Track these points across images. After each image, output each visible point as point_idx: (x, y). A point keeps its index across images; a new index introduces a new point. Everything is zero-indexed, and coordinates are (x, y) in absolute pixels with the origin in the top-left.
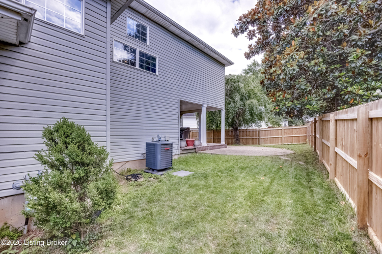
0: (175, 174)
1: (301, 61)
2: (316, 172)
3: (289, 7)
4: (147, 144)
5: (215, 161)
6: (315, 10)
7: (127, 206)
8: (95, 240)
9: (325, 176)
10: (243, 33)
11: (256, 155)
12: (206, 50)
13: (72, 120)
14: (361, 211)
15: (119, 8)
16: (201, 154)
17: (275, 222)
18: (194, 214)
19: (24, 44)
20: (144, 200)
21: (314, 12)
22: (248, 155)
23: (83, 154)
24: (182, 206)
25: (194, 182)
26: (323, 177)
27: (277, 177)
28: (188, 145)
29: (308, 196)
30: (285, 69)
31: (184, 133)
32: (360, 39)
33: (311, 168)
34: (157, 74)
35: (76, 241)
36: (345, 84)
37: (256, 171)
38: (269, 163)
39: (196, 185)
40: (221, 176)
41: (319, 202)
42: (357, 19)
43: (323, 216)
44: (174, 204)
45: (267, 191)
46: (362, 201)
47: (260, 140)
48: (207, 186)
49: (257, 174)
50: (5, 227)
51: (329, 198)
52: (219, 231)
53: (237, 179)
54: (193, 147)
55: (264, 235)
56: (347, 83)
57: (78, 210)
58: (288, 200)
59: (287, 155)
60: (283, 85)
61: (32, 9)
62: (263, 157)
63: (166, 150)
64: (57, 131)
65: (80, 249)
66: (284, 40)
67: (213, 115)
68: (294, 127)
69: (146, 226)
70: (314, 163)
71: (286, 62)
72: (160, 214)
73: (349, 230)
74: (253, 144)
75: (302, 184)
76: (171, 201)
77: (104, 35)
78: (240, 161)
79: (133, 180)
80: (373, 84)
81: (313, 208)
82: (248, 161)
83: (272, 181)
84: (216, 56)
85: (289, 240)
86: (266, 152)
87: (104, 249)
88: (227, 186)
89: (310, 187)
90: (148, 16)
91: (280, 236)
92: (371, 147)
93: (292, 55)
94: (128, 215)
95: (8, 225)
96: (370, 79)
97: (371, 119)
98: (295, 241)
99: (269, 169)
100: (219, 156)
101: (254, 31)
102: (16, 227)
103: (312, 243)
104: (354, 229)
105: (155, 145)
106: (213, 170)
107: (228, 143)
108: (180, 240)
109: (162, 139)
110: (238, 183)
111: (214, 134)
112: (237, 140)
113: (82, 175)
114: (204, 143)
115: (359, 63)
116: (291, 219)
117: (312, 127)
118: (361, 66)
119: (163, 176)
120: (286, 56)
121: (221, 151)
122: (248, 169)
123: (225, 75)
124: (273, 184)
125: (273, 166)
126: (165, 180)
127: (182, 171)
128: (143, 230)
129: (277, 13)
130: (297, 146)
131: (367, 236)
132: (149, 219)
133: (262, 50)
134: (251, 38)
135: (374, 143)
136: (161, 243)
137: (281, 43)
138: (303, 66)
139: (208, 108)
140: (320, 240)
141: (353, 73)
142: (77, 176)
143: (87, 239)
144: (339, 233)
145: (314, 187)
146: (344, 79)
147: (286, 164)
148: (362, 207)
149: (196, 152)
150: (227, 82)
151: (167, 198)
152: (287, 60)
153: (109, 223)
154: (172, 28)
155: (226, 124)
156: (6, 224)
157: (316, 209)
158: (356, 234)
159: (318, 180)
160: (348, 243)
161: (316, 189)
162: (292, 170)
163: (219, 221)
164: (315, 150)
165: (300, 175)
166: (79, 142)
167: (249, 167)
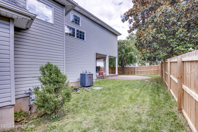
0: (94, 88)
1: (153, 34)
2: (162, 87)
3: (149, 8)
4: (81, 74)
5: (113, 82)
6: (161, 10)
7: (74, 102)
8: (62, 116)
9: (166, 89)
10: (127, 21)
11: (133, 79)
12: (108, 28)
13: (52, 63)
14: (179, 102)
15: (69, 10)
16: (106, 79)
17: (141, 108)
18: (105, 105)
19: (28, 29)
20: (81, 100)
21: (160, 11)
22: (129, 79)
23: (58, 78)
24: (99, 102)
25: (104, 92)
26: (165, 89)
27: (143, 89)
28: (100, 75)
29: (157, 97)
30: (146, 39)
31: (98, 69)
32: (182, 24)
33: (159, 85)
34: (85, 40)
35: (55, 116)
36: (175, 45)
37: (133, 87)
38: (139, 83)
39: (105, 93)
40: (117, 89)
41: (162, 100)
42: (181, 14)
43: (163, 105)
44: (95, 101)
45: (138, 95)
46: (180, 98)
47: (135, 72)
48: (110, 94)
49: (134, 88)
50: (21, 111)
51: (167, 98)
52: (117, 112)
53: (124, 90)
54: (102, 76)
55: (137, 113)
56: (176, 44)
57: (57, 101)
58: (148, 99)
59: (148, 79)
60: (146, 45)
61: (35, 15)
62: (137, 80)
63: (90, 77)
64: (46, 68)
65: (56, 120)
66: (146, 24)
67: (112, 60)
68: (152, 65)
69: (84, 110)
70: (161, 83)
71: (147, 35)
72: (90, 105)
73: (174, 111)
74: (132, 74)
75: (154, 92)
76: (94, 100)
77: (62, 23)
78: (125, 82)
79: (75, 91)
80: (189, 45)
81: (159, 102)
82: (129, 82)
83: (141, 91)
84: (113, 31)
85: (147, 115)
86: (138, 78)
87: (66, 119)
88: (120, 93)
89: (158, 94)
90: (80, 12)
91: (143, 113)
92: (183, 74)
93: (149, 32)
94: (75, 106)
95: (22, 110)
96: (187, 42)
97: (183, 62)
98: (150, 115)
99: (139, 86)
100: (115, 80)
101: (132, 20)
102: (25, 111)
103: (158, 116)
104: (176, 110)
105: (85, 75)
106: (113, 86)
107: (119, 74)
108: (100, 115)
109: (87, 72)
110: (125, 92)
111: (112, 70)
112: (124, 72)
113: (58, 87)
114: (108, 74)
115: (181, 35)
116: (148, 107)
117: (161, 66)
118: (182, 36)
119: (89, 89)
120: (146, 32)
121: (116, 78)
122: (129, 86)
123: (118, 40)
124: (141, 92)
125: (141, 84)
126: (90, 91)
127: (98, 87)
128: (83, 112)
129: (143, 11)
130: (153, 75)
131: (182, 113)
132: (85, 107)
133: (136, 28)
134: (130, 23)
135: (184, 72)
136: (91, 117)
137: (144, 25)
138: (155, 37)
139: (109, 57)
140: (161, 115)
141: (179, 40)
142: (56, 87)
143: (59, 115)
144: (169, 112)
145: (160, 93)
146: (175, 43)
147: (148, 83)
148: (179, 100)
149: (104, 78)
150: (118, 44)
151: (92, 99)
152: (147, 34)
153: (67, 109)
154: (92, 18)
155: (118, 64)
156: (21, 110)
157: (160, 102)
158: (177, 112)
159: (162, 90)
160: (173, 115)
161: (161, 95)
162: (150, 86)
163: (117, 108)
164: (162, 77)
165: (154, 88)
166: (56, 72)
167: (130, 85)
